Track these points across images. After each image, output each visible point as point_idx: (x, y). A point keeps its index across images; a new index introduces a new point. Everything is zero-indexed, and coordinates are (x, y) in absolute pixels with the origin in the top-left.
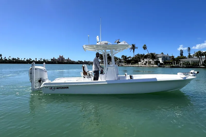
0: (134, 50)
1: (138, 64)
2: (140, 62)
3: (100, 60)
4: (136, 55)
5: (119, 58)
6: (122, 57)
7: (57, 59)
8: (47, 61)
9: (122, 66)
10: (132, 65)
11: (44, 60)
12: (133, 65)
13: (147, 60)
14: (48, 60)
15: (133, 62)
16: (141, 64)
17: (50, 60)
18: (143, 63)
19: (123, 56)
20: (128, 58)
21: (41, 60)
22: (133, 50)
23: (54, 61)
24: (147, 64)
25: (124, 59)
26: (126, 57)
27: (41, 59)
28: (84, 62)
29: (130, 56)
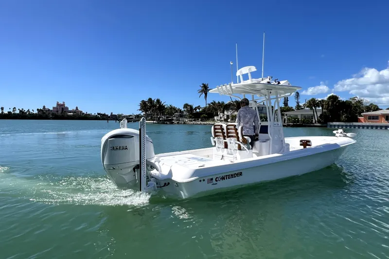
0: (206, 94)
1: (214, 120)
2: (218, 116)
3: (143, 112)
4: (209, 104)
5: (179, 109)
6: (184, 108)
7: (51, 109)
8: (29, 114)
9: (185, 123)
10: (202, 123)
11: (20, 111)
12: (205, 123)
13: (229, 113)
14: (31, 111)
15: (205, 117)
16: (219, 120)
17: (36, 112)
18: (222, 119)
19: (186, 106)
20: (196, 109)
21: (13, 111)
22: (204, 94)
23: (44, 113)
24: (229, 120)
25: (187, 110)
26: (191, 107)
27: (15, 108)
28: (109, 115)
29: (199, 106)
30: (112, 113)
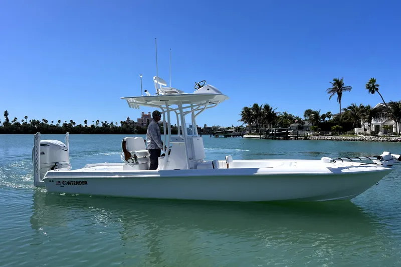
0: (340, 95)
1: (354, 134)
2: (360, 127)
3: (246, 123)
4: (345, 109)
5: (297, 118)
6: (305, 116)
7: (136, 121)
8: (113, 127)
9: (306, 138)
10: (334, 138)
11: (104, 124)
12: (339, 138)
13: (379, 123)
14: (114, 124)
15: (338, 129)
16: (363, 134)
17: (119, 125)
18: (368, 132)
19: (308, 113)
20: (323, 117)
21: (97, 124)
22: (336, 95)
23: (128, 126)
24: (380, 134)
25: (310, 119)
26: (316, 114)
27: (98, 121)
28: (202, 128)
29: (329, 113)
30: (205, 125)
